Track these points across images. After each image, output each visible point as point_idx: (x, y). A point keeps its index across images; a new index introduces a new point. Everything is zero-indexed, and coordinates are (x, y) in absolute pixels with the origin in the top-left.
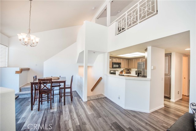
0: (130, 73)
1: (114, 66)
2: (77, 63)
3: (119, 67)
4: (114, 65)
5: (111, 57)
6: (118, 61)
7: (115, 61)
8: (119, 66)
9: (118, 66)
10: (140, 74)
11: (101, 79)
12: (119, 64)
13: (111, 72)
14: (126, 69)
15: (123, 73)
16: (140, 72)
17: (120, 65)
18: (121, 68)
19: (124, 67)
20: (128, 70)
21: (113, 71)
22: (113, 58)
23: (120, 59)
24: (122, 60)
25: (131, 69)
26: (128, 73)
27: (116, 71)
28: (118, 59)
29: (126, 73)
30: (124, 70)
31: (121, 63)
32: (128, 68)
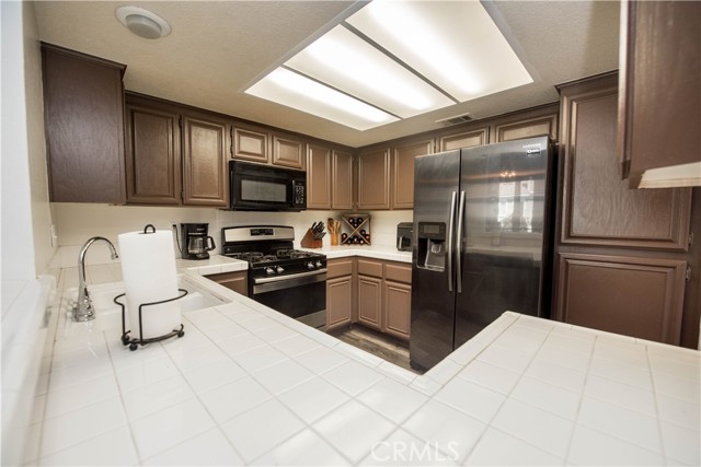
0: (363, 239)
4: (245, 183)
6: (278, 154)
7: (253, 150)
8: (290, 194)
9: (278, 192)
10: (433, 249)
12: (291, 180)
14: (340, 218)
16: (435, 230)
17: (298, 189)
18: (303, 207)
19: (328, 206)
20: (353, 223)
21: (249, 229)
22: (236, 130)
23: (298, 145)
24: (310, 153)
25: (370, 218)
26: (355, 243)
27: (270, 233)
28: (281, 142)
29: (343, 239)
30: (330, 221)
31: (304, 174)
32: (355, 210)
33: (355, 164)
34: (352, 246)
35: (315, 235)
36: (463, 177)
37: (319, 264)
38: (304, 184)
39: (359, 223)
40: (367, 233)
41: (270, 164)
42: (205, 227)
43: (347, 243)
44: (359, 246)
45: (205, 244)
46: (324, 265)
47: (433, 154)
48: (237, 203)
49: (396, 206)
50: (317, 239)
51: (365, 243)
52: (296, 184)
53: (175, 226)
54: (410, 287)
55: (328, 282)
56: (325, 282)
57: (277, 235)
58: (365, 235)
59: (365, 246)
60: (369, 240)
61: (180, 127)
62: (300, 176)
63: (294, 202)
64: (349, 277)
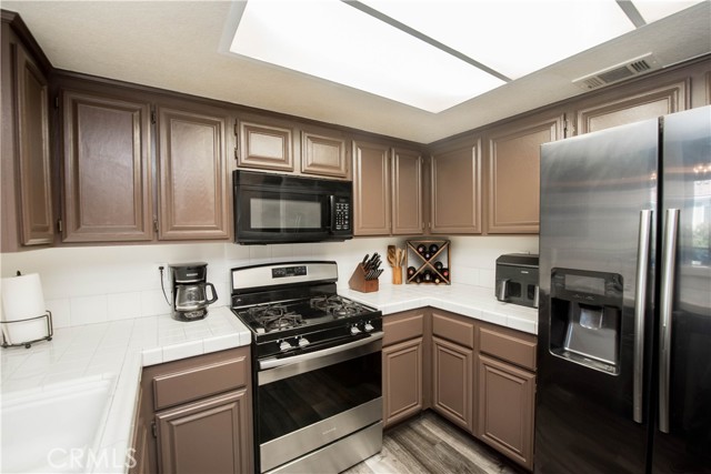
4: (255, 203)
8: (327, 216)
14: (405, 245)
19: (387, 231)
20: (424, 253)
21: (270, 269)
22: (243, 124)
23: (339, 144)
24: (358, 156)
25: (448, 244)
26: (427, 282)
27: (302, 272)
28: (315, 140)
29: (409, 276)
30: (391, 248)
31: (349, 185)
32: (427, 234)
33: (426, 167)
34: (423, 285)
35: (368, 273)
36: (666, 171)
37: (369, 327)
38: (349, 200)
39: (432, 253)
40: (445, 266)
41: (297, 173)
42: (201, 270)
43: (414, 280)
44: (432, 286)
45: (201, 295)
46: (378, 326)
47: (562, 140)
48: (244, 234)
49: (493, 228)
50: (370, 279)
51: (441, 281)
52: (337, 200)
53: (161, 268)
54: (531, 376)
55: (385, 351)
56: (380, 352)
57: (313, 275)
58: (443, 271)
59: (442, 286)
60: (448, 278)
61: (153, 122)
62: (343, 189)
63: (334, 227)
64: (420, 340)
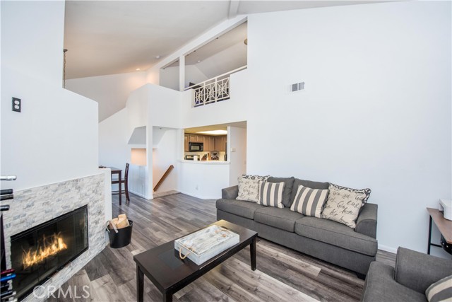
0: (217, 159)
1: (193, 148)
2: (129, 143)
3: (201, 150)
4: (192, 146)
5: (187, 134)
7: (193, 140)
8: (200, 148)
11: (171, 167)
12: (200, 145)
13: (188, 157)
14: (211, 153)
15: (208, 158)
17: (202, 147)
18: (203, 151)
19: (208, 150)
20: (214, 154)
23: (202, 137)
24: (204, 139)
25: (218, 153)
28: (198, 137)
29: (212, 159)
30: (208, 154)
31: (203, 143)
32: (215, 151)
41: (196, 142)
